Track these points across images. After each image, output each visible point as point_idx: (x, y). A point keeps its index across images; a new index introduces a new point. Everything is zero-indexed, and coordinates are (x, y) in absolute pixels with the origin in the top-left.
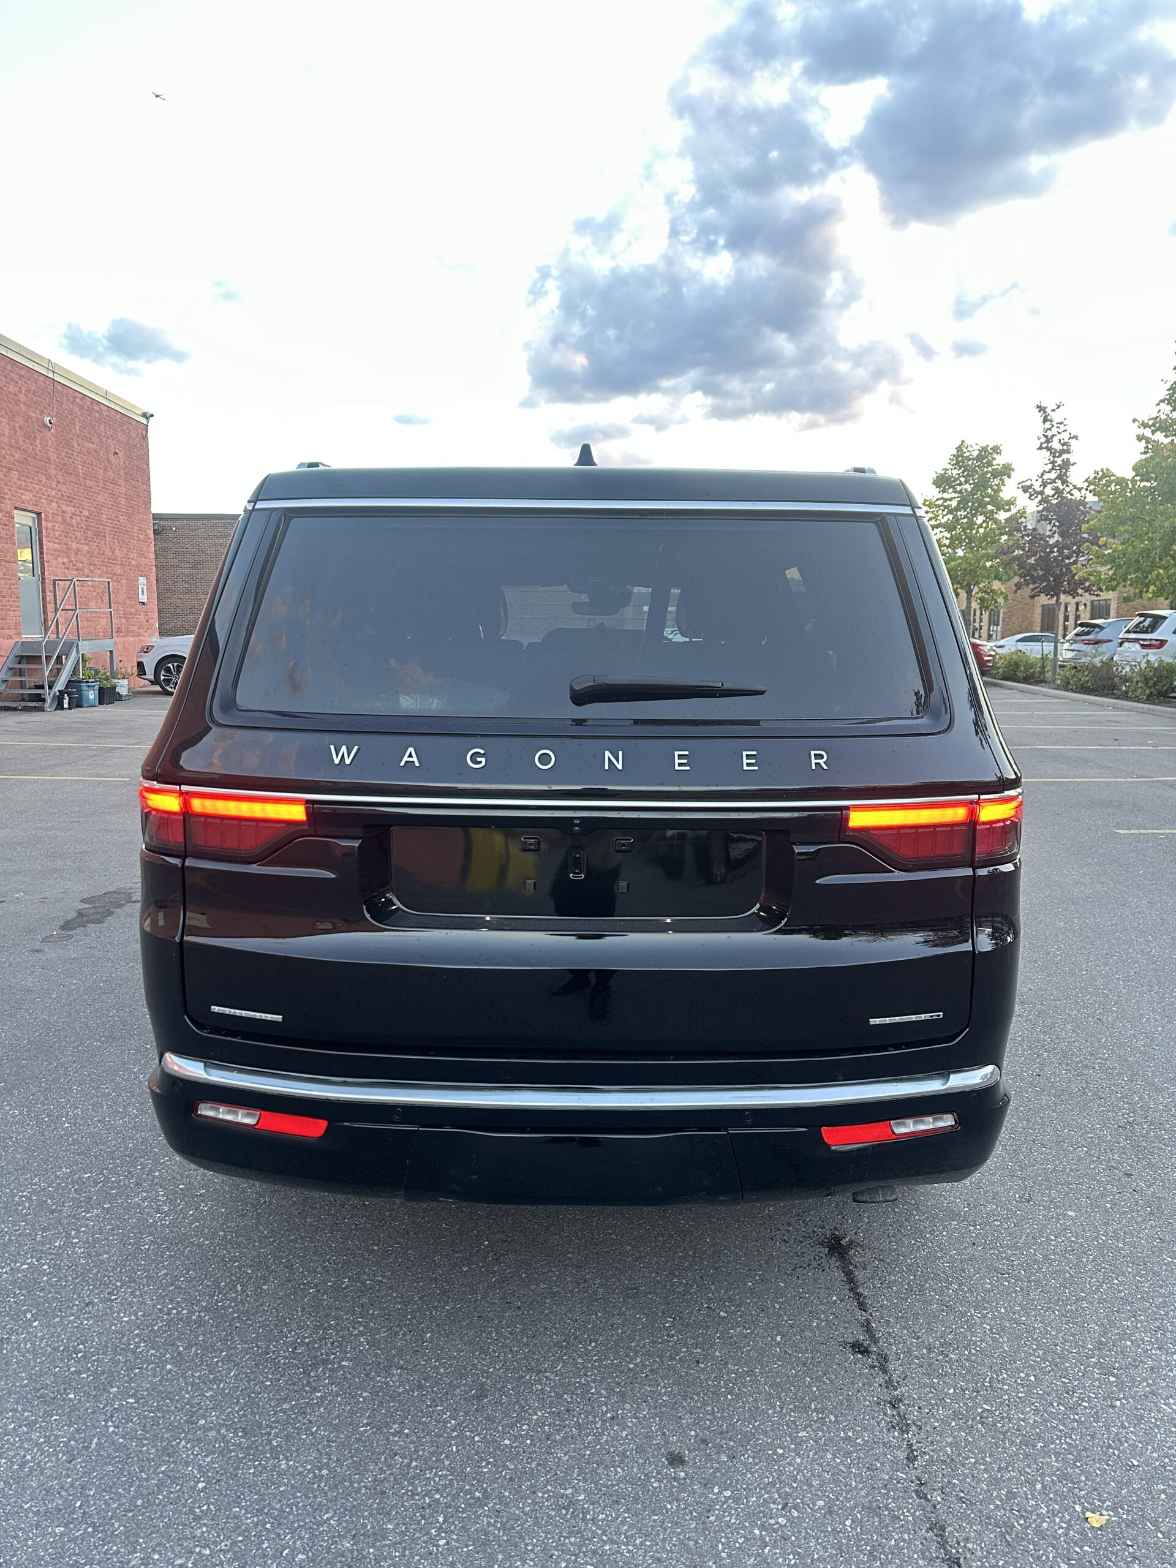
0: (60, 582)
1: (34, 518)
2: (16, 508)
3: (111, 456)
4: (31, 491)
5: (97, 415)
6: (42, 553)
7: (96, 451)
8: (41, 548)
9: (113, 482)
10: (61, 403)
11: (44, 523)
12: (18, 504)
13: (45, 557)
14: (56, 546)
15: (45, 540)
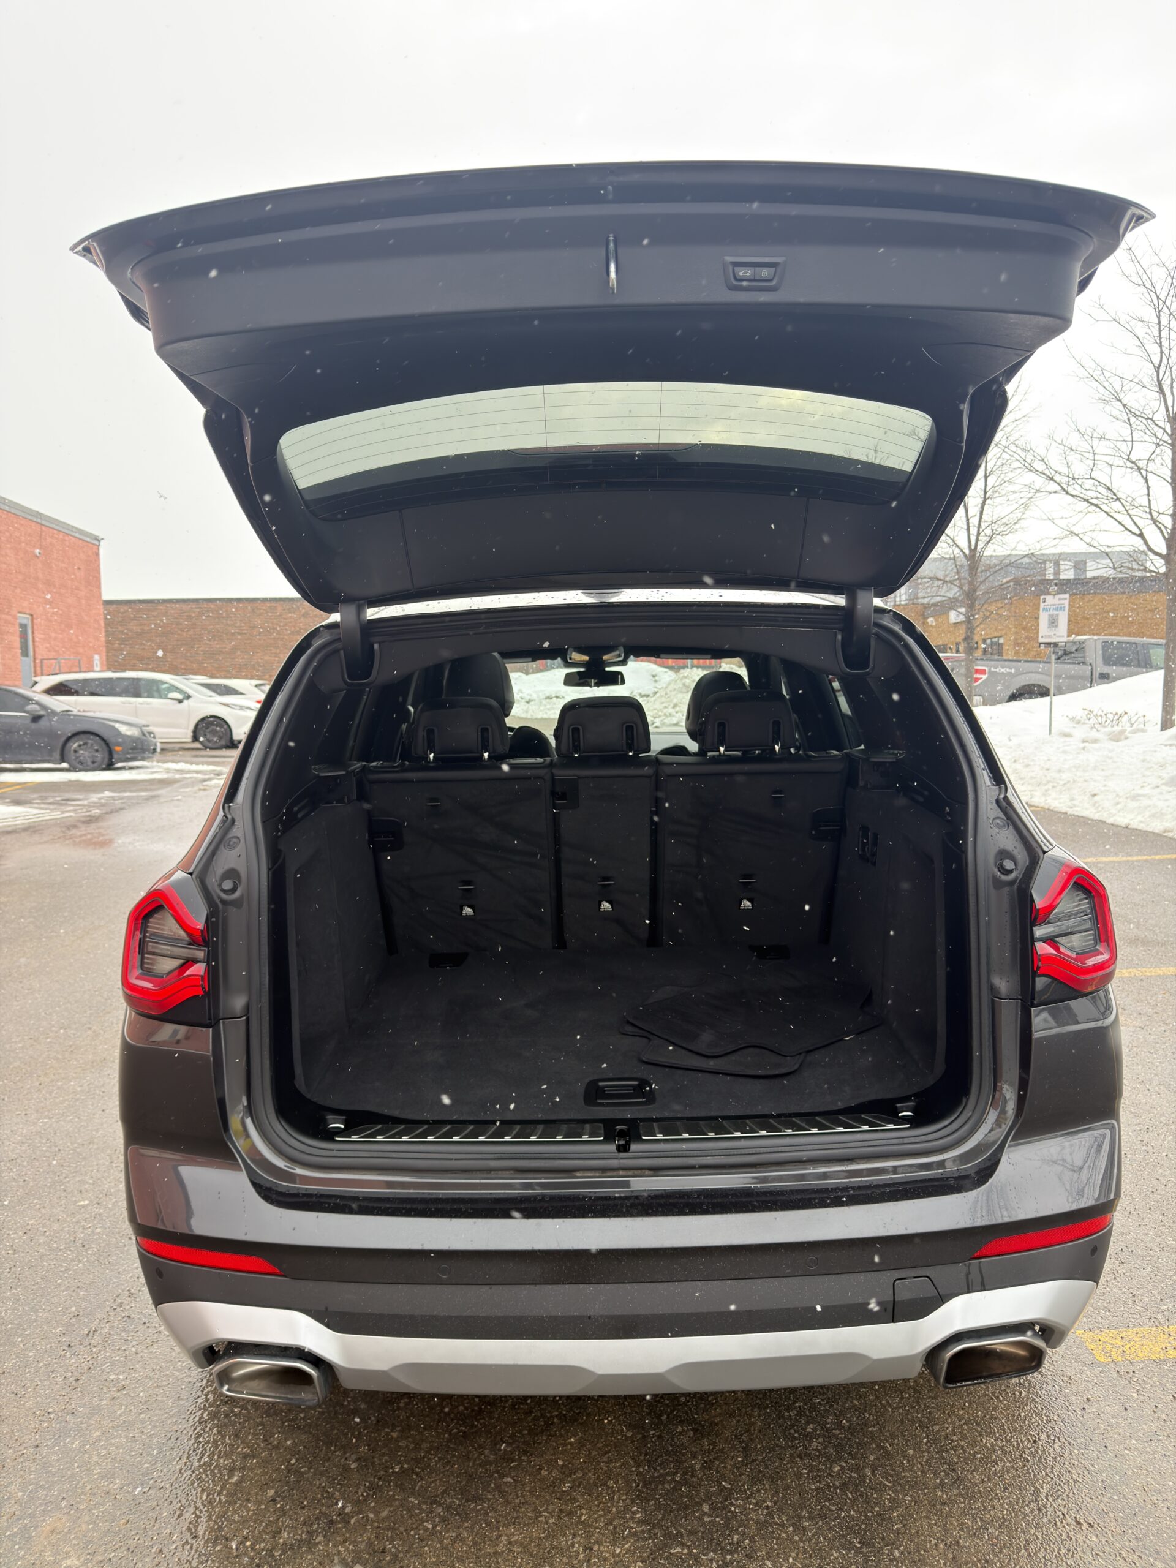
0: (45, 661)
1: (28, 619)
2: (19, 612)
3: (76, 571)
4: (28, 600)
5: (67, 543)
6: (33, 641)
7: (66, 568)
8: (33, 638)
9: (77, 589)
10: (45, 539)
11: (35, 621)
12: (20, 610)
13: (36, 644)
14: (42, 636)
15: (36, 632)
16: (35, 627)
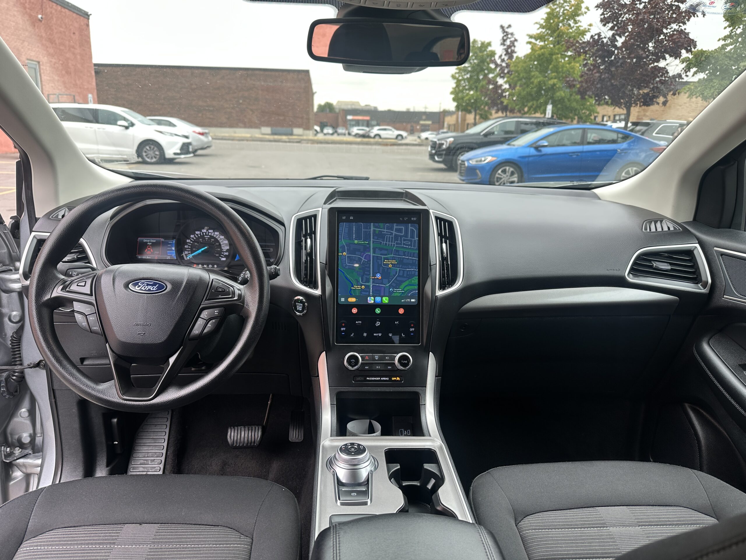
0: (52, 96)
1: (36, 65)
2: (28, 59)
3: (72, 35)
4: (34, 51)
5: (64, 14)
6: (41, 81)
7: (64, 32)
8: (41, 79)
9: (73, 47)
10: (47, 9)
11: (42, 67)
12: (29, 58)
13: (43, 83)
14: (48, 78)
15: (42, 75)
16: (42, 71)
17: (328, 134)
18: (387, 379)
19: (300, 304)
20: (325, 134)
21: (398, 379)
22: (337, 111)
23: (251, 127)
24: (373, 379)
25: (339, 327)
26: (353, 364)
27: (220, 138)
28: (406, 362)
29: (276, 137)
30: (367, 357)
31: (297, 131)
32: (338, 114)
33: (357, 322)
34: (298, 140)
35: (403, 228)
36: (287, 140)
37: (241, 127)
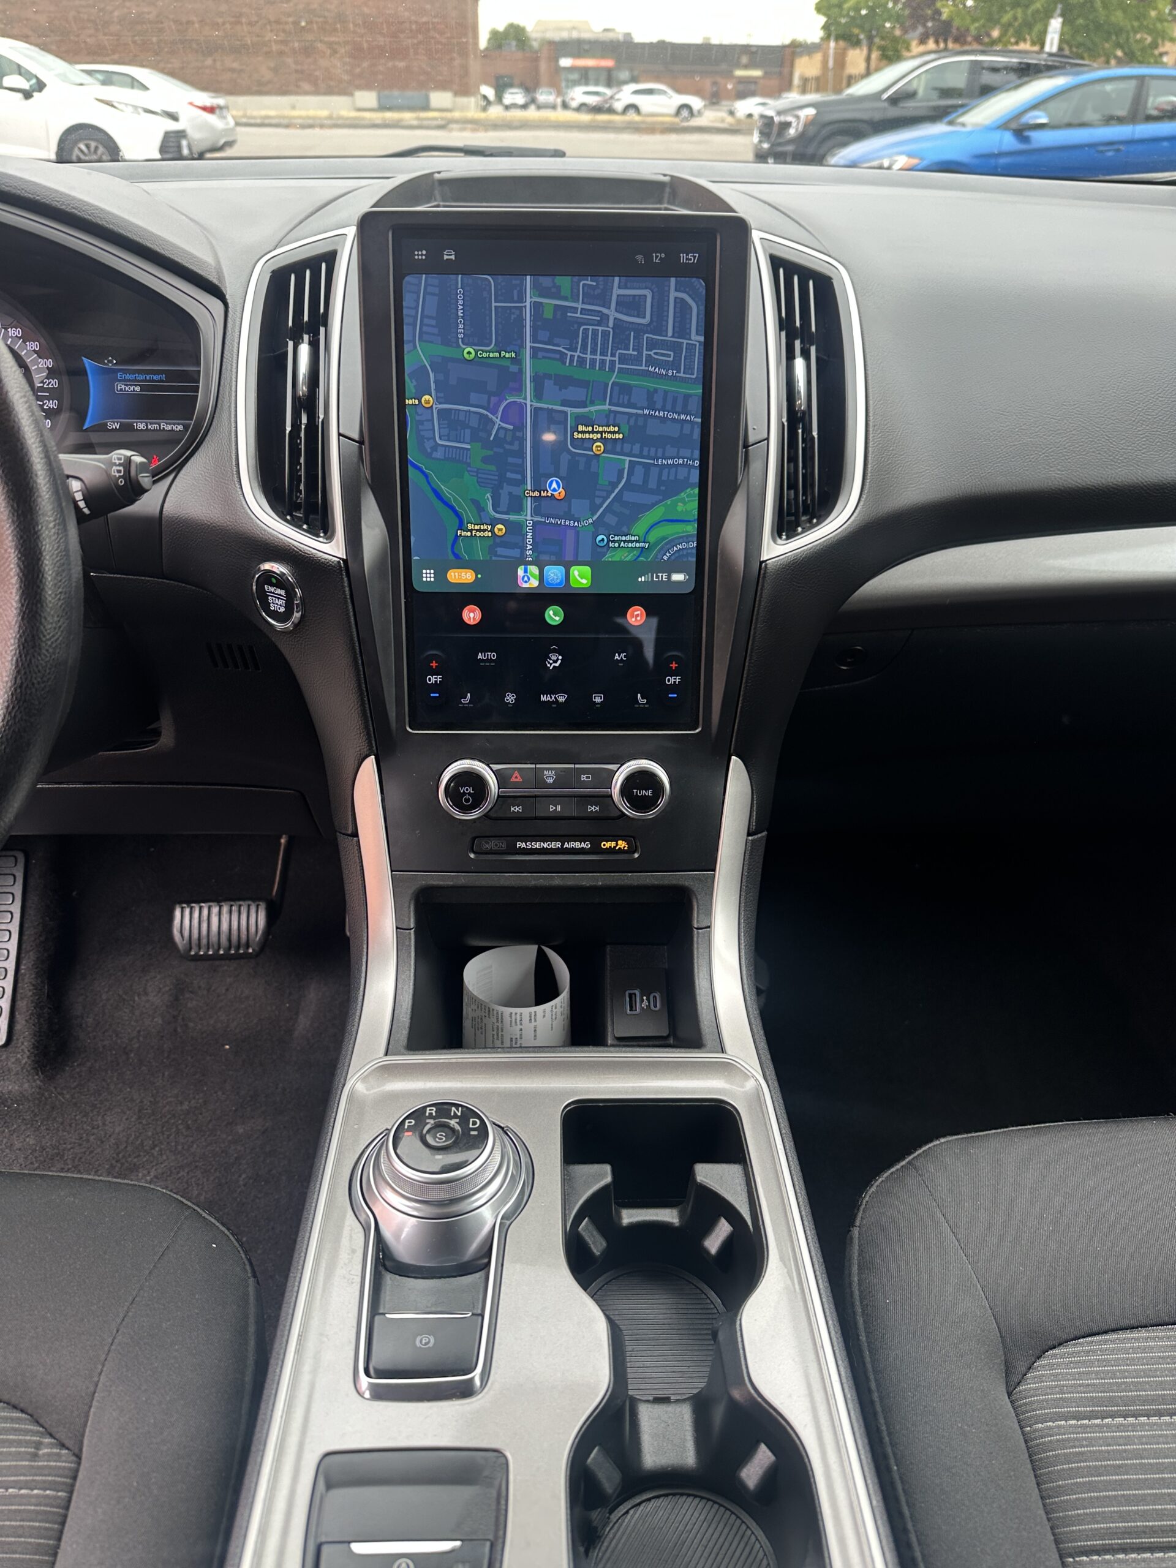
17: (514, 106)
18: (583, 845)
19: (279, 591)
20: (507, 108)
21: (622, 844)
22: (535, 44)
23: (329, 92)
24: (537, 845)
25: (417, 672)
26: (467, 800)
27: (259, 121)
28: (649, 793)
29: (389, 115)
30: (516, 774)
31: (440, 98)
32: (536, 52)
33: (480, 656)
34: (440, 122)
35: (648, 293)
36: (415, 123)
37: (306, 93)
